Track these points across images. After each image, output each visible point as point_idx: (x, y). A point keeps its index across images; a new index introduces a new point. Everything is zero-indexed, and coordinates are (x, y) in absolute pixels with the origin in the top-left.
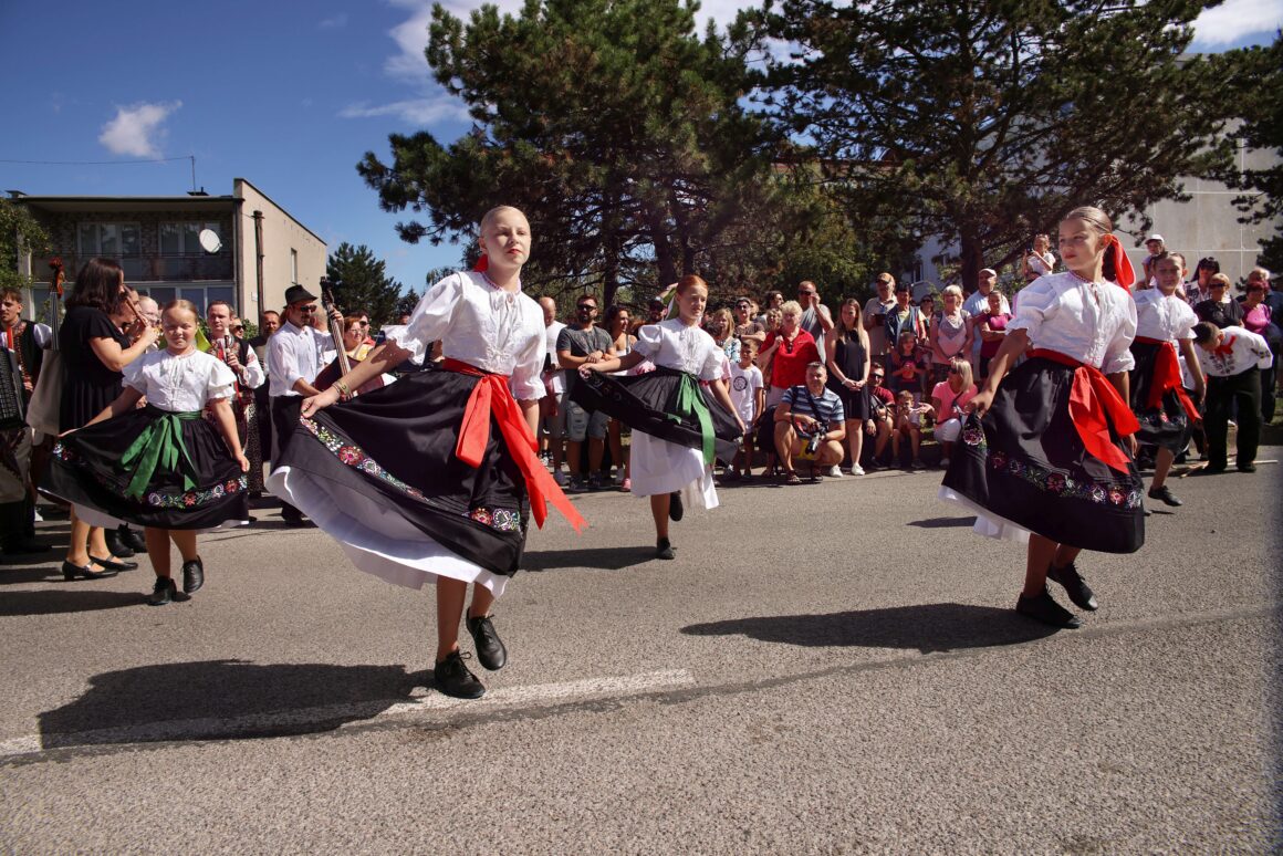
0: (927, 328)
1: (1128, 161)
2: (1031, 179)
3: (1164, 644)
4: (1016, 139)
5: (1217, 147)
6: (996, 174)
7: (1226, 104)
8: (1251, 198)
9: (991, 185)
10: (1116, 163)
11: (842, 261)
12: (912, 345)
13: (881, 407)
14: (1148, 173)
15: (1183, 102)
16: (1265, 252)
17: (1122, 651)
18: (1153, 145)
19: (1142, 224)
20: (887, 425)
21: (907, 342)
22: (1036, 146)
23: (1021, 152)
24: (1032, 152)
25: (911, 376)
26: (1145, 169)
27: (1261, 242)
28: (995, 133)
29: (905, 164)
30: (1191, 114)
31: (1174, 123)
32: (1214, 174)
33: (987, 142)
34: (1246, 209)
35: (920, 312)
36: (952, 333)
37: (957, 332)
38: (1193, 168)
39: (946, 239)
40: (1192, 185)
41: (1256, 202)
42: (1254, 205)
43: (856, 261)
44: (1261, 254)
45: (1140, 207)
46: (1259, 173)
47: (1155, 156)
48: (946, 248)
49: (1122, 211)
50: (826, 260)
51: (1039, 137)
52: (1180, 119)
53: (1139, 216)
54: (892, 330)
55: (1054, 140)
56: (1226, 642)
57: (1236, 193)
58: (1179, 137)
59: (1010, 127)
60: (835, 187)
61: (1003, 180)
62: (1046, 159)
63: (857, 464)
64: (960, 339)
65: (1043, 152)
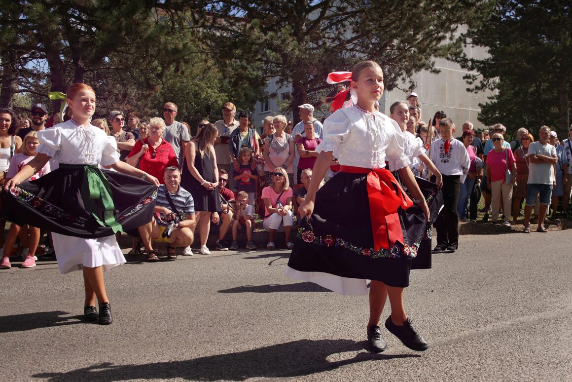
0: (261, 145)
1: (402, 42)
2: (342, 46)
3: (389, 368)
4: (333, 16)
5: (454, 41)
6: (319, 38)
7: (458, 15)
8: (473, 76)
9: (315, 46)
10: (396, 42)
11: (209, 91)
12: (249, 158)
13: (225, 203)
14: (414, 51)
15: (435, 9)
16: (482, 112)
17: (363, 375)
18: (418, 34)
19: (409, 85)
20: (228, 216)
21: (245, 155)
22: (346, 23)
23: (337, 25)
24: (344, 26)
25: (248, 180)
26: (413, 49)
27: (480, 105)
28: (320, 10)
29: (253, 22)
30: (439, 17)
31: (429, 22)
32: (454, 59)
33: (313, 16)
34: (471, 83)
35: (256, 133)
36: (280, 150)
37: (283, 149)
38: (440, 52)
39: (281, 81)
40: (439, 63)
41: (476, 79)
42: (475, 81)
43: (220, 92)
44: (480, 112)
45: (409, 73)
46: (477, 61)
47: (419, 41)
48: (280, 87)
49: (399, 75)
50: (197, 88)
51: (349, 17)
52: (433, 19)
53: (408, 80)
54: (235, 145)
55: (359, 20)
56: (425, 363)
57: (465, 72)
58: (432, 30)
59: (330, 7)
60: (204, 33)
61: (324, 43)
62: (353, 32)
63: (205, 246)
64: (285, 155)
65: (351, 27)
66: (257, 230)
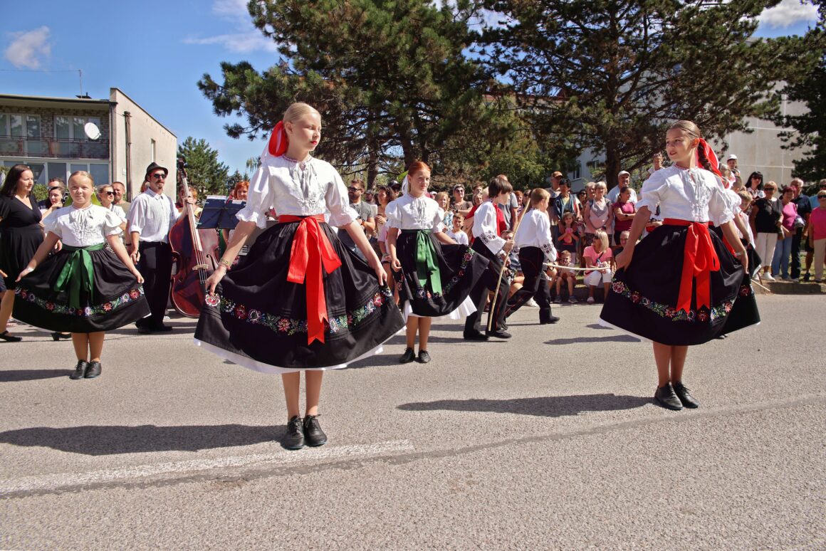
1: (715, 105)
2: (653, 113)
4: (644, 86)
5: (770, 99)
6: (630, 109)
7: (776, 71)
8: (789, 133)
9: (627, 116)
10: (707, 106)
11: (528, 163)
12: (571, 220)
14: (727, 113)
15: (751, 68)
16: (796, 168)
18: (731, 95)
19: (723, 146)
21: (568, 218)
22: (657, 92)
23: (647, 95)
24: (654, 95)
26: (725, 111)
28: (631, 82)
29: (571, 99)
30: (755, 76)
31: (745, 82)
32: (767, 117)
33: (625, 88)
34: (786, 140)
35: (576, 198)
36: (600, 213)
37: (602, 212)
38: (755, 111)
39: (597, 150)
40: (753, 122)
41: (792, 136)
42: (791, 138)
43: (538, 163)
44: (794, 169)
45: (721, 135)
46: (794, 118)
47: (731, 103)
48: (596, 156)
49: (710, 137)
50: (517, 161)
51: (660, 86)
52: (748, 79)
53: (720, 141)
54: (559, 210)
55: (669, 88)
56: (764, 424)
57: (780, 129)
58: (747, 91)
59: (641, 78)
60: (525, 113)
61: (635, 113)
62: (663, 100)
64: (604, 219)
65: (661, 96)
66: (578, 286)
